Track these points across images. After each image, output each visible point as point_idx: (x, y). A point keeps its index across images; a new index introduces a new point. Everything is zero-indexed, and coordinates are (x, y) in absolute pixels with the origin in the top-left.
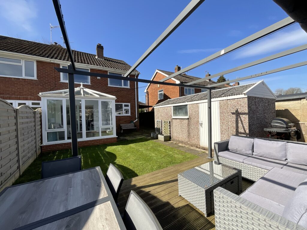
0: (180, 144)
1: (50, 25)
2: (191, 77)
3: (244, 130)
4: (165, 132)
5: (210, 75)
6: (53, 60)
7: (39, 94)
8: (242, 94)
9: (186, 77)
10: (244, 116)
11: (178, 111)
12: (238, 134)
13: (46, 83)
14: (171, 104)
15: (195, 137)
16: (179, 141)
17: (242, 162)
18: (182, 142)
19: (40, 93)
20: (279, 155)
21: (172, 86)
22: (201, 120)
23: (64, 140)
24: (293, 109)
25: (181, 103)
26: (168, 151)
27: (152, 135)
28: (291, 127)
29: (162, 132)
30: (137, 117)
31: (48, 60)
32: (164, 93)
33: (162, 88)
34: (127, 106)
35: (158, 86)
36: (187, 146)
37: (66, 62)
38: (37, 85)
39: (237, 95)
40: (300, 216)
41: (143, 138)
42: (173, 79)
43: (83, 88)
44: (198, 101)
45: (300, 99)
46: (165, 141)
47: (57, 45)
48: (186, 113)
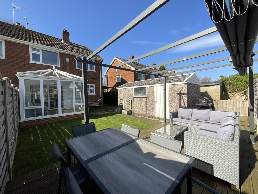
0: (140, 117)
1: (13, 4)
2: (142, 65)
3: (185, 105)
4: (127, 108)
5: (155, 64)
6: (23, 42)
7: (16, 74)
8: (184, 81)
9: (138, 65)
10: (185, 95)
11: (138, 92)
12: (181, 107)
13: (15, 63)
14: (133, 86)
15: (151, 111)
16: (139, 114)
17: (187, 123)
18: (141, 115)
19: (18, 73)
20: (206, 118)
21: (128, 72)
22: (156, 98)
23: (42, 116)
24: (210, 91)
25: (140, 85)
26: (133, 122)
27: (116, 110)
28: (209, 103)
29: (124, 108)
30: (101, 97)
31: (18, 41)
32: (121, 77)
33: (119, 73)
34: (93, 87)
35: (116, 71)
36: (145, 118)
37: (36, 45)
38: (6, 65)
39: (181, 81)
40: (222, 136)
41: (109, 113)
42: (127, 65)
43: (55, 70)
44: (154, 85)
45: (213, 85)
46: (127, 115)
47: (20, 25)
48: (144, 93)
